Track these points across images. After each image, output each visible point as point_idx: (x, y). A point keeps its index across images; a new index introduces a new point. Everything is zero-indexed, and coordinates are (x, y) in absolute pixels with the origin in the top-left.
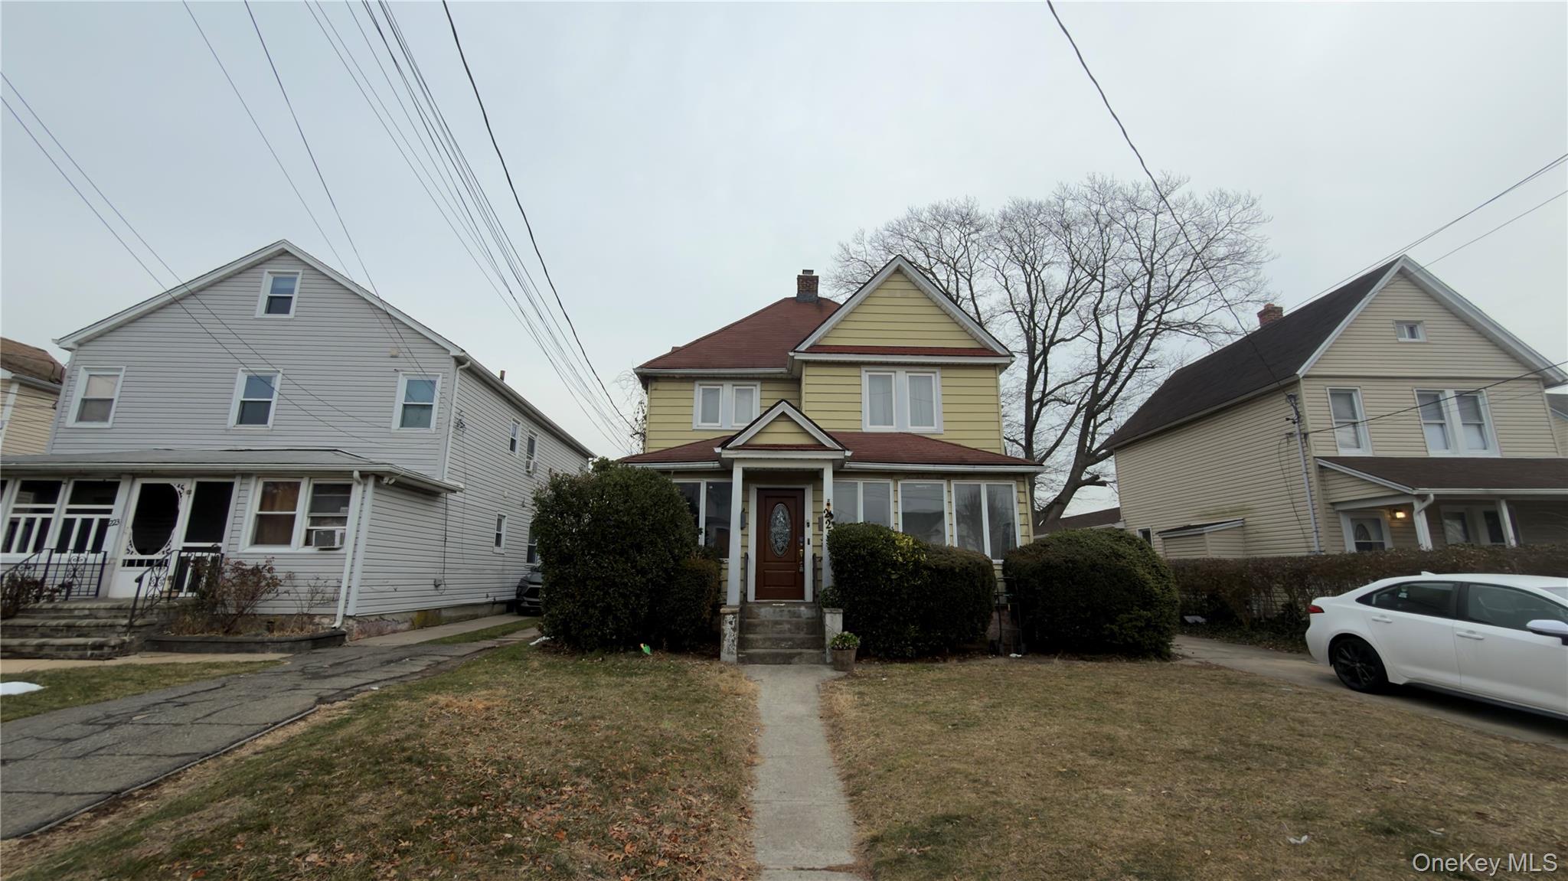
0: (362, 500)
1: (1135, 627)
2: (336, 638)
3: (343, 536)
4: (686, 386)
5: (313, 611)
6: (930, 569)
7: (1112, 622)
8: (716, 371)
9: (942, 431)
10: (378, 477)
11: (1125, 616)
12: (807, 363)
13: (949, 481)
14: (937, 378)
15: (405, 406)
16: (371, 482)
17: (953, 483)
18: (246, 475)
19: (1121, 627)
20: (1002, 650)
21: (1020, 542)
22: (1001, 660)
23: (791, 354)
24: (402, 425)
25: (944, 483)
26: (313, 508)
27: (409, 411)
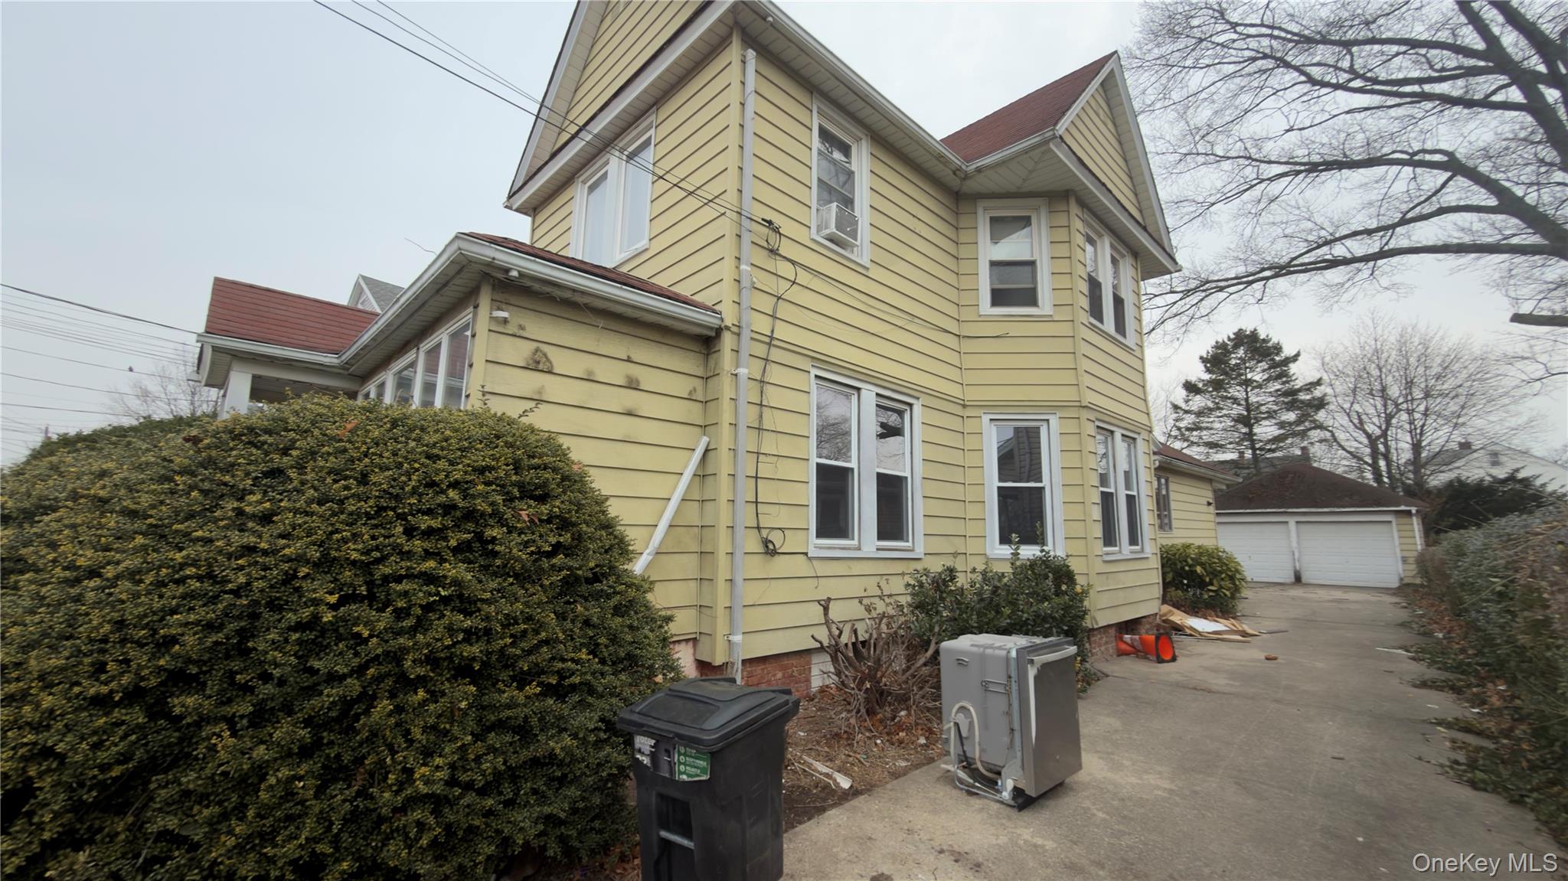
9: (647, 244)
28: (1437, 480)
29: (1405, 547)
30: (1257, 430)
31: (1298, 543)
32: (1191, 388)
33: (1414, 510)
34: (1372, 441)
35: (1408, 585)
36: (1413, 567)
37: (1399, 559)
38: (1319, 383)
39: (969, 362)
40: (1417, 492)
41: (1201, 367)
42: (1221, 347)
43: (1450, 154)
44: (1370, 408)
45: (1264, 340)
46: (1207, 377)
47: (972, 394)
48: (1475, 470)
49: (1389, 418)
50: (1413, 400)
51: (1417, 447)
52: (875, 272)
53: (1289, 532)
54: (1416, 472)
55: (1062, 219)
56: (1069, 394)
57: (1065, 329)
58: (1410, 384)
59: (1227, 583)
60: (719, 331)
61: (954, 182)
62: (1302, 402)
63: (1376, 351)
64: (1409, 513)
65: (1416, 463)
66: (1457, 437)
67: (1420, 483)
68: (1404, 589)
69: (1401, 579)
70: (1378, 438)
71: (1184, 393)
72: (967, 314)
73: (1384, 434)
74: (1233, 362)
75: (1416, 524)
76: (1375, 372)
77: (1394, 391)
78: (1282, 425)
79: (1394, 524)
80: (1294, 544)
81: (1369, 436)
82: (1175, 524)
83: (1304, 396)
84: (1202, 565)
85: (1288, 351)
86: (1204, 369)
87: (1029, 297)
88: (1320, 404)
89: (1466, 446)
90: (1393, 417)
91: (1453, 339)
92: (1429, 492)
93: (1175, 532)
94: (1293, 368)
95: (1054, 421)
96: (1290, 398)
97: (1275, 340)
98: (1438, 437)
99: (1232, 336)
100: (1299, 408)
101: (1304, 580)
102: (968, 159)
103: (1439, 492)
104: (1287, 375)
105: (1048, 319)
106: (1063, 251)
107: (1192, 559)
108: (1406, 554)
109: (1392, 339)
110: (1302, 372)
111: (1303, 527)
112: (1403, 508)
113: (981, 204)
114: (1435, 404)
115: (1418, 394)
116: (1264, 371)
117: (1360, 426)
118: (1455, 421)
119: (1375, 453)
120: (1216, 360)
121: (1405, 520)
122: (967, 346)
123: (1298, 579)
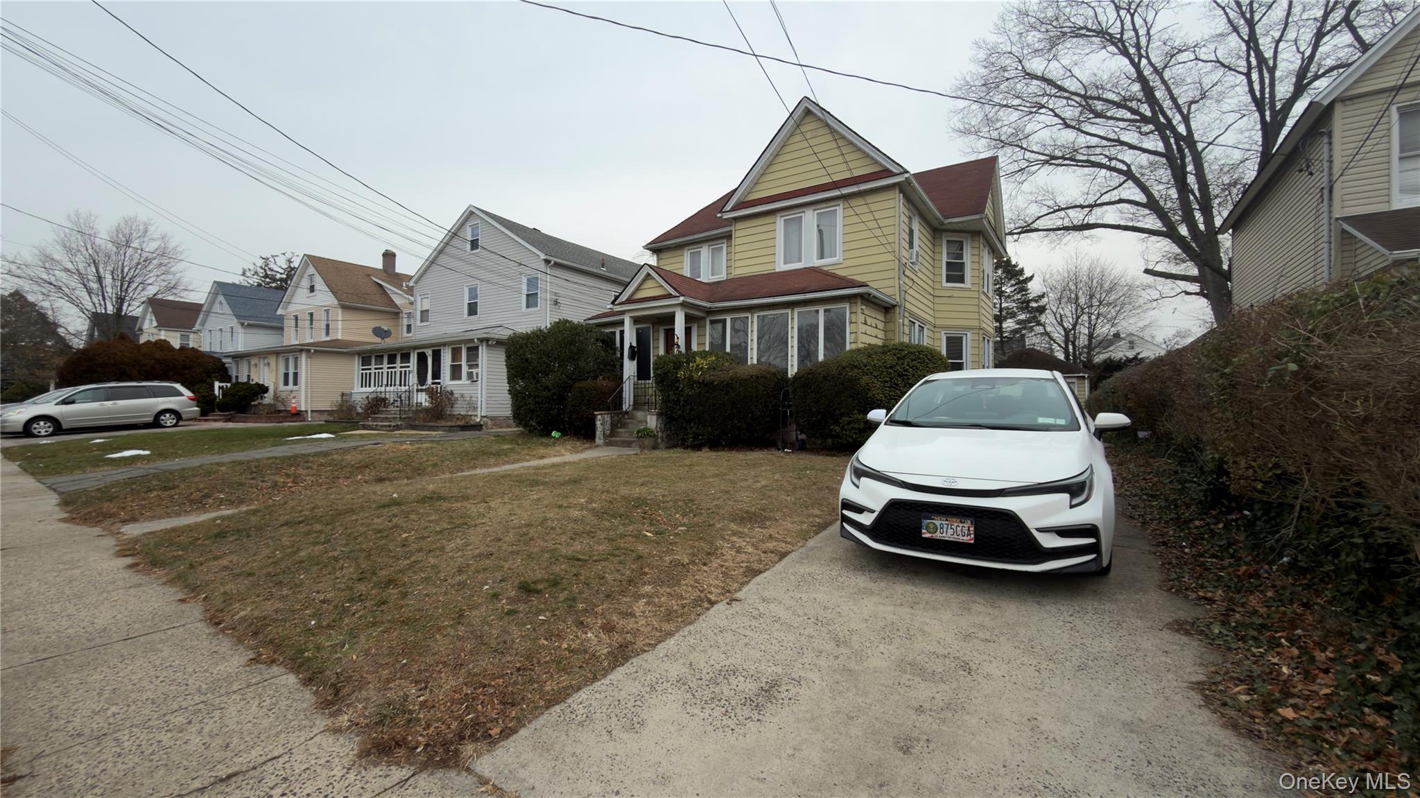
0: (483, 352)
1: (853, 428)
2: (478, 427)
3: (477, 374)
4: (678, 252)
5: (469, 413)
6: (699, 382)
7: (837, 423)
8: (696, 236)
9: (841, 261)
10: (487, 340)
11: (846, 419)
12: (736, 219)
13: (793, 309)
14: (840, 210)
15: (528, 295)
16: (484, 344)
17: (796, 311)
18: (444, 344)
19: (842, 428)
20: (780, 447)
21: (821, 358)
22: (780, 453)
23: (719, 215)
24: (528, 307)
25: (789, 311)
26: (468, 361)
27: (530, 298)
28: (1099, 359)
30: (1004, 325)
33: (1086, 376)
34: (1067, 331)
38: (1043, 296)
39: (937, 307)
40: (1088, 365)
43: (1128, 166)
44: (1068, 311)
45: (1014, 265)
47: (939, 322)
48: (1120, 352)
49: (1078, 318)
50: (1092, 306)
51: (1091, 336)
52: (920, 274)
54: (1088, 353)
55: (976, 244)
56: (975, 323)
57: (975, 295)
58: (1092, 297)
60: (894, 306)
61: (936, 224)
62: (1033, 308)
63: (1075, 274)
64: (1083, 378)
65: (1090, 347)
66: (1113, 330)
67: (1090, 360)
70: (1070, 330)
72: (937, 286)
73: (1074, 328)
75: (1087, 382)
76: (1073, 288)
77: (1082, 301)
78: (1019, 322)
79: (1076, 383)
81: (1065, 329)
83: (1034, 305)
85: (1027, 274)
87: (961, 279)
88: (1042, 310)
89: (1117, 335)
90: (1080, 317)
91: (1116, 272)
92: (1094, 366)
94: (1030, 285)
95: (969, 334)
96: (1025, 305)
97: (1020, 266)
98: (1103, 330)
100: (1030, 312)
102: (946, 217)
103: (1099, 365)
104: (1026, 290)
105: (969, 290)
106: (976, 259)
109: (1085, 268)
110: (1035, 288)
112: (1080, 375)
113: (944, 234)
114: (1103, 310)
115: (1095, 303)
116: (1012, 286)
117: (1061, 323)
118: (1112, 321)
119: (1067, 341)
122: (937, 301)
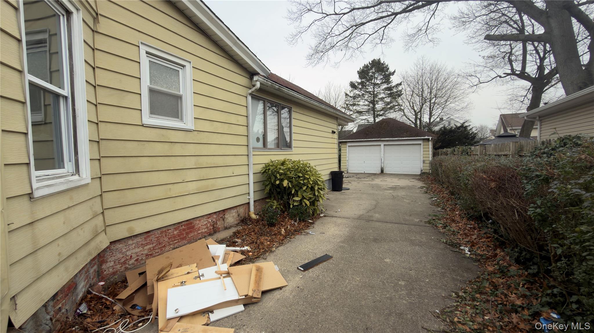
28: (437, 128)
29: (425, 156)
30: (376, 106)
31: (384, 155)
32: (353, 85)
33: (430, 138)
34: (416, 115)
35: (424, 173)
36: (428, 165)
37: (422, 161)
38: (400, 84)
41: (357, 76)
42: (366, 67)
45: (382, 64)
46: (359, 81)
50: (431, 97)
53: (380, 150)
59: (308, 195)
62: (394, 92)
64: (428, 140)
65: (430, 122)
68: (423, 176)
69: (422, 170)
70: (418, 112)
71: (351, 89)
73: (420, 111)
74: (370, 74)
75: (430, 144)
77: (426, 93)
78: (385, 103)
79: (422, 145)
80: (382, 155)
81: (415, 111)
82: (294, 144)
83: (395, 90)
84: (290, 179)
85: (391, 70)
86: (358, 77)
88: (400, 94)
90: (424, 104)
92: (434, 132)
93: (294, 150)
94: (392, 78)
96: (390, 91)
97: (386, 64)
99: (371, 62)
100: (392, 96)
101: (384, 172)
103: (438, 132)
104: (389, 81)
107: (281, 174)
108: (425, 159)
111: (387, 147)
112: (426, 137)
116: (381, 79)
117: (413, 107)
119: (416, 118)
120: (363, 73)
121: (426, 143)
123: (382, 171)
